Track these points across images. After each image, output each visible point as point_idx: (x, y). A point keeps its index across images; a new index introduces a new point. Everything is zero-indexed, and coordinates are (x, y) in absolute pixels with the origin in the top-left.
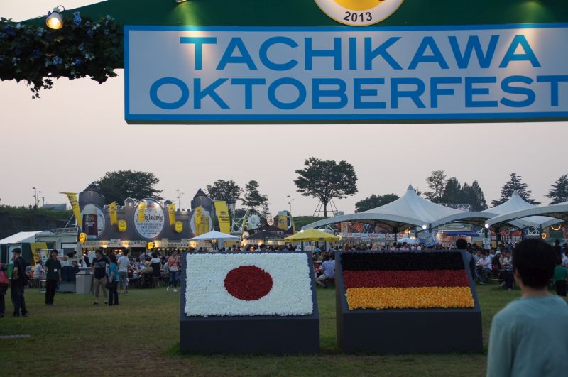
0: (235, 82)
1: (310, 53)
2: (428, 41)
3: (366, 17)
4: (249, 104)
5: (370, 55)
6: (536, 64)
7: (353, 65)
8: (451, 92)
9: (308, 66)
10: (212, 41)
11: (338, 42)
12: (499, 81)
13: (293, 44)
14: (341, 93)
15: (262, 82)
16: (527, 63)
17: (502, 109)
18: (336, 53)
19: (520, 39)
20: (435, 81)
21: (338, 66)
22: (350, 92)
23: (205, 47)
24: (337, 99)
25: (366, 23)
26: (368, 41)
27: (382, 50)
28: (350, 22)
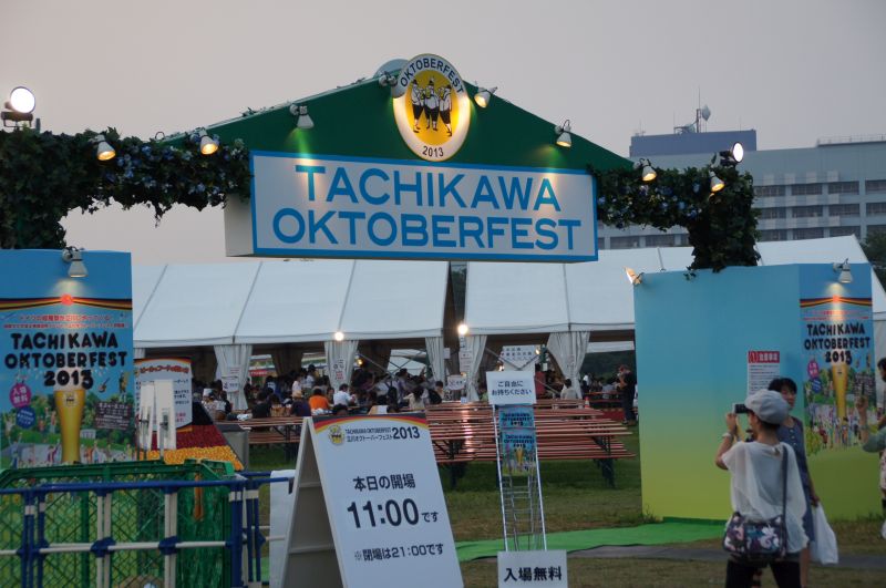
0: (342, 215)
1: (399, 187)
2: (484, 180)
3: (439, 152)
4: (353, 241)
5: (443, 192)
6: (558, 208)
7: (431, 203)
8: (501, 232)
9: (398, 202)
10: (321, 170)
11: (419, 175)
12: (534, 222)
13: (386, 178)
14: (422, 230)
15: (362, 216)
16: (552, 206)
17: (537, 251)
18: (417, 188)
19: (546, 183)
20: (491, 220)
21: (420, 203)
22: (429, 230)
23: (316, 176)
24: (419, 237)
25: (439, 159)
26: (441, 177)
27: (451, 188)
28: (427, 157)
